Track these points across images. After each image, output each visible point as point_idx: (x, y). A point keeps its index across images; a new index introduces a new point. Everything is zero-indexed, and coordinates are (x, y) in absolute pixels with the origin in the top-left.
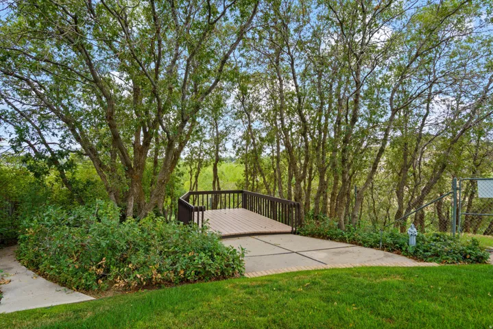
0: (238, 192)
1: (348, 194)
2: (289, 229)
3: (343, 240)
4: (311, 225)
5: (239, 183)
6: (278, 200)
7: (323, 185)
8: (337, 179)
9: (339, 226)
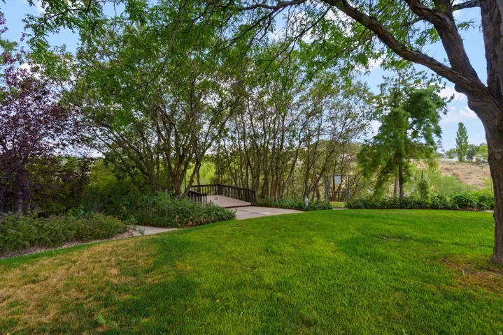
0: (215, 185)
1: (279, 184)
2: (250, 204)
3: (277, 207)
4: (259, 201)
5: (212, 180)
6: (242, 189)
7: (266, 180)
8: (273, 176)
9: (275, 201)
